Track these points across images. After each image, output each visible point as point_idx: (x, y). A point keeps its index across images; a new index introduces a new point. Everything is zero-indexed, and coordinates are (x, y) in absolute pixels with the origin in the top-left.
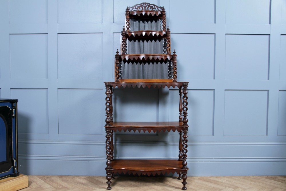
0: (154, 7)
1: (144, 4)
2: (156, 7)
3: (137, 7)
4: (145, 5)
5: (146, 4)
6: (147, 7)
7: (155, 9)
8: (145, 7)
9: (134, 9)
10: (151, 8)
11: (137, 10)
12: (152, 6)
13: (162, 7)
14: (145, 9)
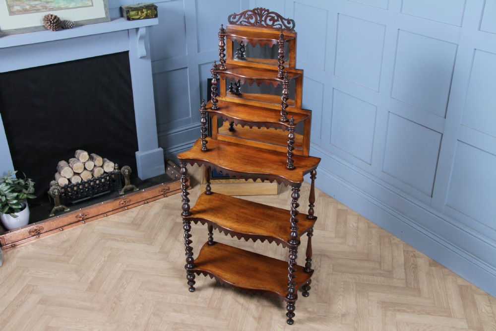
0: (276, 18)
1: (259, 11)
3: (247, 16)
4: (261, 13)
5: (263, 12)
6: (264, 17)
7: (278, 23)
8: (261, 16)
9: (241, 20)
10: (270, 20)
11: (246, 20)
12: (273, 15)
13: (291, 20)
14: (261, 21)
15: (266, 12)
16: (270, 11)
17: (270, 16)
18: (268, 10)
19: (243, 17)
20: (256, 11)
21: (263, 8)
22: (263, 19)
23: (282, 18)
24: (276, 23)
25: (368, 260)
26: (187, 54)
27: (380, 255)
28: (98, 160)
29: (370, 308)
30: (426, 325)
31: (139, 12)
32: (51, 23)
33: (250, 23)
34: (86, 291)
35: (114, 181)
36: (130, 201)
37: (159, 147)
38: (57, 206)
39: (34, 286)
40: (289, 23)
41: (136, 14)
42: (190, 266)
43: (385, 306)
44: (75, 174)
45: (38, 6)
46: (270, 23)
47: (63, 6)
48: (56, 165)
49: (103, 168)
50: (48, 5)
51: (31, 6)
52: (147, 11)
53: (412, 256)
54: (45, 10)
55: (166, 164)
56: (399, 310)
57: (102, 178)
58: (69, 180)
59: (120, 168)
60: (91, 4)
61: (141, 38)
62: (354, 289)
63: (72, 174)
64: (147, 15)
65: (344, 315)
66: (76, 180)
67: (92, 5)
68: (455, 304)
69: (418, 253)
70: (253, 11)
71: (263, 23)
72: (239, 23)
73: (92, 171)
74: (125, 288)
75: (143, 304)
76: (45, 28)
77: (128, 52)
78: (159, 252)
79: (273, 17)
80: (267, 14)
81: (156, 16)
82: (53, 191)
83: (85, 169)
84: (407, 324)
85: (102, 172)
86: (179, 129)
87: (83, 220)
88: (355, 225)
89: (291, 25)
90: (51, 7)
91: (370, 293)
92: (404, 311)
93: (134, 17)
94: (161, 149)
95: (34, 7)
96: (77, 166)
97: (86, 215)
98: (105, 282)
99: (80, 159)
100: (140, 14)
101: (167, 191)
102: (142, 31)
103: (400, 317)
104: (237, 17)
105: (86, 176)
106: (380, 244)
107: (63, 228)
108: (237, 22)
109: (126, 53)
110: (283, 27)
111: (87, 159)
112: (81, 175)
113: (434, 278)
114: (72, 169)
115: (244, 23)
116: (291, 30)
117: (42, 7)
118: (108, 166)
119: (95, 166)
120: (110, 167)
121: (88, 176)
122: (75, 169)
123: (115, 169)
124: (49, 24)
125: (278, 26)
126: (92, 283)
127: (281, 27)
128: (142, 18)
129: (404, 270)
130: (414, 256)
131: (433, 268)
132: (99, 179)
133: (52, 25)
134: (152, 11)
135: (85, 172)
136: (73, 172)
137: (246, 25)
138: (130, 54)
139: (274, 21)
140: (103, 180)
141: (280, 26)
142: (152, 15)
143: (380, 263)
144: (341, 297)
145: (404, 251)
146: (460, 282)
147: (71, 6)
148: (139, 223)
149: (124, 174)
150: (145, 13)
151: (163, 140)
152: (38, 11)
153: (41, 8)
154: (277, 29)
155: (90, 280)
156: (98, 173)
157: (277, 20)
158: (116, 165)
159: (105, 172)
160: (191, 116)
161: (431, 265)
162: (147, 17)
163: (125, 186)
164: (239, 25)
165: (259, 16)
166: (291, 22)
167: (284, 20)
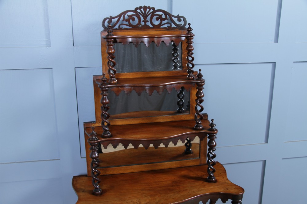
0: (164, 16)
1: (142, 10)
2: (168, 17)
3: (126, 17)
4: (145, 11)
5: (148, 10)
6: (150, 16)
7: (166, 21)
8: (145, 17)
9: (121, 22)
10: (157, 19)
11: (127, 23)
12: (160, 13)
13: (182, 17)
14: (145, 21)
15: (152, 11)
16: (156, 9)
17: (157, 15)
18: (154, 9)
19: (122, 19)
20: (138, 11)
21: (147, 6)
22: (148, 19)
23: (171, 16)
24: (164, 22)
33: (132, 25)
40: (179, 20)
46: (157, 23)
70: (135, 11)
71: (149, 24)
72: (117, 27)
79: (161, 16)
80: (153, 13)
89: (182, 23)
104: (114, 21)
108: (115, 25)
110: (173, 26)
115: (124, 27)
116: (183, 28)
125: (166, 26)
127: (171, 25)
137: (126, 29)
139: (162, 20)
141: (169, 25)
154: (166, 29)
157: (166, 19)
164: (116, 29)
165: (143, 16)
166: (182, 19)
167: (173, 18)
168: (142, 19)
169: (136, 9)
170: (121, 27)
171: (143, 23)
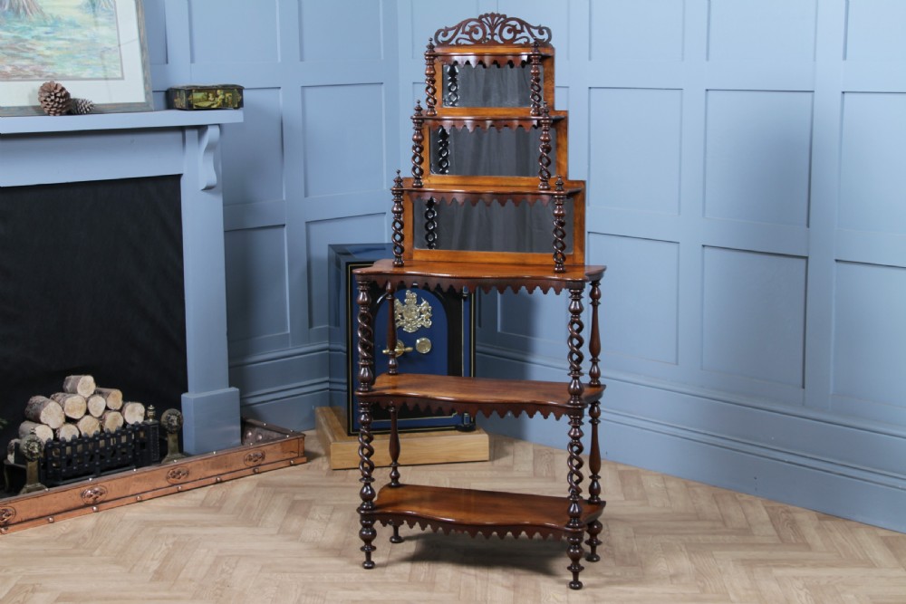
0: (519, 27)
1: (489, 18)
2: (525, 29)
3: (467, 29)
4: (493, 21)
5: (497, 18)
6: (499, 27)
7: (522, 34)
8: (493, 27)
9: (459, 35)
10: (509, 31)
11: (467, 37)
12: (514, 23)
13: (545, 28)
14: (492, 35)
15: (502, 19)
16: (508, 17)
17: (509, 25)
18: (504, 16)
19: (461, 31)
20: (484, 20)
21: (496, 13)
22: (497, 31)
23: (529, 27)
24: (518, 36)
25: (699, 519)
26: (284, 198)
27: (722, 515)
28: (115, 396)
29: (721, 567)
30: (830, 577)
31: (211, 95)
32: (56, 97)
33: (472, 40)
34: (151, 580)
35: (143, 444)
36: (188, 473)
37: (230, 386)
38: (31, 484)
39: (34, 585)
40: (541, 33)
41: (205, 97)
42: (367, 506)
43: (749, 564)
44: (69, 420)
45: (27, 70)
46: (508, 36)
47: (70, 74)
48: (26, 403)
49: (123, 415)
50: (45, 70)
51: (15, 68)
52: (224, 94)
53: (782, 512)
54: (38, 78)
55: (245, 425)
56: (775, 566)
57: (123, 434)
58: (54, 431)
59: (157, 416)
60: (120, 75)
61: (210, 147)
62: (684, 549)
63: (62, 420)
64: (224, 100)
65: (672, 577)
66: (68, 433)
67: (122, 78)
68: (879, 554)
69: (791, 508)
70: (479, 20)
71: (497, 38)
72: (453, 42)
73: (101, 419)
74: (231, 574)
75: (278, 586)
76: (39, 111)
77: (178, 177)
78: (278, 533)
79: (514, 27)
80: (503, 22)
81: (240, 104)
82: (28, 446)
83: (87, 413)
84: (797, 578)
85: (121, 423)
86: (265, 356)
87: (95, 504)
88: (660, 486)
89: (545, 36)
90: (50, 74)
91: (714, 553)
92: (784, 566)
93: (200, 104)
94: (233, 389)
95: (20, 70)
96: (74, 405)
97: (101, 494)
98: (185, 570)
99: (79, 391)
100: (211, 98)
101: (259, 461)
102: (212, 133)
103: (778, 572)
104: (451, 33)
105: (89, 427)
106: (717, 502)
107: (55, 517)
108: (451, 40)
109: (177, 178)
110: (532, 41)
111: (92, 392)
112: (80, 424)
113: (831, 531)
114: (63, 409)
115: (463, 42)
116: (546, 44)
117: (34, 71)
118: (133, 410)
119: (107, 409)
120: (136, 413)
121: (94, 427)
122: (68, 409)
123: (146, 417)
124: (53, 98)
125: (522, 41)
126: (156, 572)
127: (529, 41)
128: (215, 106)
129: (771, 527)
130: (788, 511)
131: (828, 522)
132: (116, 435)
133: (57, 100)
134: (233, 96)
135: (88, 417)
136: (63, 416)
137: (465, 45)
138: (184, 182)
139: (516, 32)
140: (124, 439)
141: (526, 40)
142: (233, 103)
143: (724, 522)
144: (663, 559)
145: (766, 508)
146: (882, 533)
147: (83, 76)
148: (218, 505)
149: (170, 425)
150: (221, 97)
151: (238, 374)
152: (26, 77)
153: (32, 73)
154: (521, 46)
155: (151, 571)
156: (113, 423)
157: (522, 31)
158: (151, 408)
159: (125, 424)
160: (289, 331)
161: (820, 519)
162: (224, 106)
163: (168, 456)
164: (453, 45)
165: (490, 26)
166: (545, 31)
167: (532, 30)
168: (488, 31)
169: (481, 17)
170: (459, 42)
171: (490, 37)
